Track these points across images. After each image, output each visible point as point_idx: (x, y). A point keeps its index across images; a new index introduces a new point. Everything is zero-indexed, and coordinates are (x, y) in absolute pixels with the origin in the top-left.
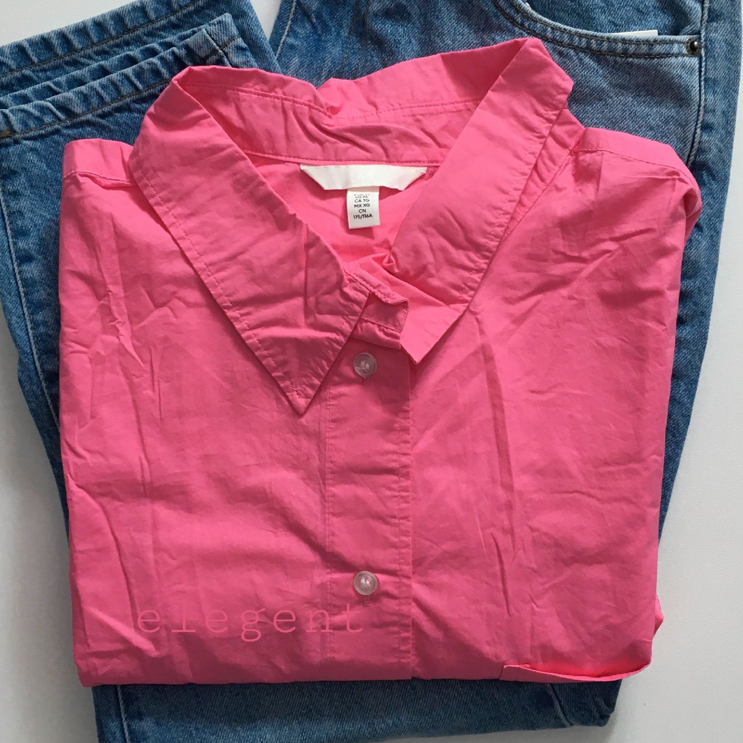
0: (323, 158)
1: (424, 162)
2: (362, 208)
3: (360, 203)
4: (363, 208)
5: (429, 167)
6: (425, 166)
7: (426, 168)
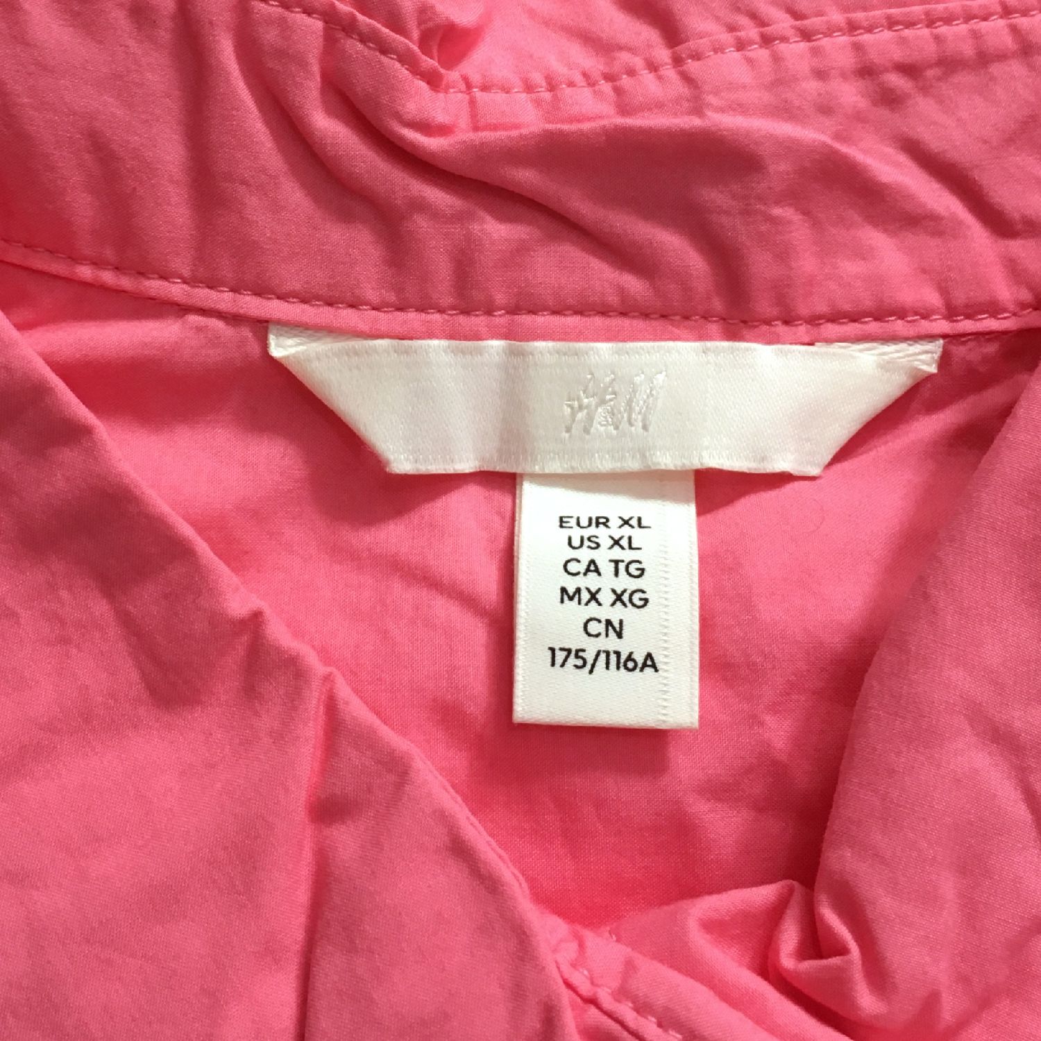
0: (392, 297)
1: (925, 316)
2: (605, 612)
3: (592, 581)
4: (607, 611)
5: (950, 338)
6: (931, 337)
7: (937, 347)
